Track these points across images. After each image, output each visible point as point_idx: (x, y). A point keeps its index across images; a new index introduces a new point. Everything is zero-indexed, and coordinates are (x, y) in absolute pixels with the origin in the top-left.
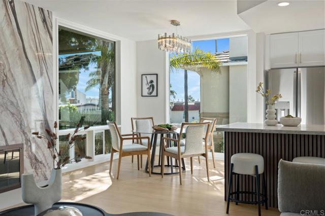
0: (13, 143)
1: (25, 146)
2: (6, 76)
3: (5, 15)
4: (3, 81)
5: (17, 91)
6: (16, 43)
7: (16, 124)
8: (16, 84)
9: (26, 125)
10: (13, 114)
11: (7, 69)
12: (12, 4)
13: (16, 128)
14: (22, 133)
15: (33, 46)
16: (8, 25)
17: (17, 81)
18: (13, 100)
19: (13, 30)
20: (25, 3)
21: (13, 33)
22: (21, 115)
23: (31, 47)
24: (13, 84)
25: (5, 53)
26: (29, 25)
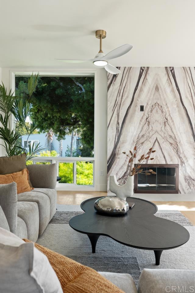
0: (171, 163)
1: (180, 166)
2: (167, 119)
3: (167, 80)
4: (165, 123)
5: (175, 127)
6: (175, 97)
7: (174, 151)
8: (174, 124)
9: (181, 152)
10: (171, 144)
11: (168, 114)
12: (173, 71)
13: (173, 153)
14: (178, 157)
15: (188, 96)
16: (169, 85)
17: (174, 122)
18: (172, 134)
19: (173, 88)
20: (183, 67)
21: (173, 91)
22: (177, 145)
23: (187, 97)
24: (172, 124)
25: (166, 105)
26: (186, 82)
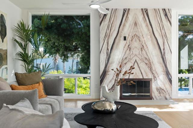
0: (147, 78)
1: (153, 80)
2: (143, 46)
3: (143, 18)
4: (142, 49)
5: (149, 52)
6: (149, 30)
7: (148, 69)
8: (148, 50)
9: (154, 69)
10: (146, 64)
11: (144, 43)
12: (147, 12)
13: (148, 70)
14: (151, 73)
15: (158, 29)
16: (144, 22)
17: (149, 48)
18: (147, 57)
19: (147, 24)
20: (154, 9)
21: (147, 26)
22: (151, 64)
24: (147, 49)
25: (143, 36)
26: (156, 19)
